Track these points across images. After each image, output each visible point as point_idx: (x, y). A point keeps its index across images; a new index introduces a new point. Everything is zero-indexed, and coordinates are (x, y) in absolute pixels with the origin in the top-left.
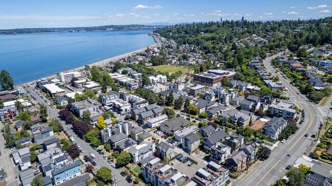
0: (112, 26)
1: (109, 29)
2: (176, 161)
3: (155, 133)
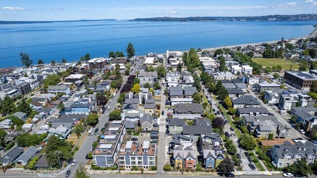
0: (276, 16)
1: (272, 19)
2: (149, 135)
3: (168, 110)
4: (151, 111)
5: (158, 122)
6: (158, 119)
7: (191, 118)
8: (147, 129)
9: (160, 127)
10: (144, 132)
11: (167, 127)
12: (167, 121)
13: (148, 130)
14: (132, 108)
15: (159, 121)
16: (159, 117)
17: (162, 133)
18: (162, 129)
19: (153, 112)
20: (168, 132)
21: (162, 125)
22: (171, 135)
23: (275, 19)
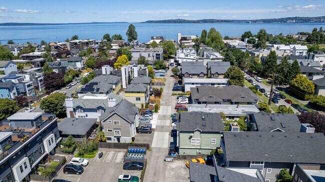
1: (291, 21)
2: (120, 155)
3: (178, 98)
4: (138, 99)
5: (152, 122)
6: (155, 115)
7: (234, 113)
8: (118, 139)
9: (156, 134)
10: (110, 146)
11: (174, 134)
12: (174, 121)
13: (122, 141)
14: (98, 90)
15: (154, 121)
16: (156, 111)
17: (159, 149)
18: (161, 141)
19: (143, 101)
20: (174, 149)
21: (161, 128)
22: (184, 157)
23: (294, 21)
